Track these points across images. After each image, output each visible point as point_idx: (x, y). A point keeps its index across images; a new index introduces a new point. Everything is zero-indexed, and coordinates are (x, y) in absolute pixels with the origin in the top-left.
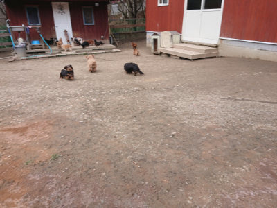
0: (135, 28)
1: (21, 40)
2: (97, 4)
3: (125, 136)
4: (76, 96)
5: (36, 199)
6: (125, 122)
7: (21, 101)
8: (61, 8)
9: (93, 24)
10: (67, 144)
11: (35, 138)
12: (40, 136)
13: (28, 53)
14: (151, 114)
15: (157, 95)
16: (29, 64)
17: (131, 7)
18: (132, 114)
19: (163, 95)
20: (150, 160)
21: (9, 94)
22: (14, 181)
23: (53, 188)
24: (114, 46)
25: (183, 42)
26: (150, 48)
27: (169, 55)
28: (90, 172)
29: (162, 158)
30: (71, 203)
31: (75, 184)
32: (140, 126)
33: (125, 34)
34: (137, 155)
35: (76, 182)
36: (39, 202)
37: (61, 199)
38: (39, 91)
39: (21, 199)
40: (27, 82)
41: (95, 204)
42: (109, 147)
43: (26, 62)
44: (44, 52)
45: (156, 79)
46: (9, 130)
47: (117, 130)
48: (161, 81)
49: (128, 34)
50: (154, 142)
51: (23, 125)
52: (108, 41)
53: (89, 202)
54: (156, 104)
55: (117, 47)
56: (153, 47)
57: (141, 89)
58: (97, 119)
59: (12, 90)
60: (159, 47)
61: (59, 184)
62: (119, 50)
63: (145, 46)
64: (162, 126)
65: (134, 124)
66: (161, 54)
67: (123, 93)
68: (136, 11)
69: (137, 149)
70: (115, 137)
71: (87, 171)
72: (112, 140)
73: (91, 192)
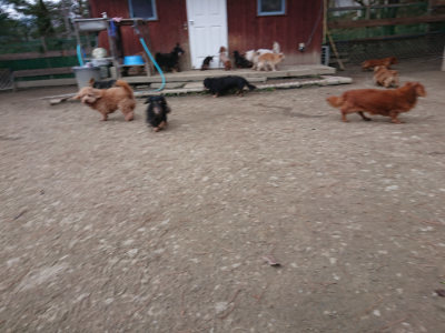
0: (391, 29)
1: (99, 52)
9: (282, 13)
24: (332, 70)
33: (364, 42)
44: (149, 84)
52: (316, 56)
55: (339, 72)
62: (348, 80)
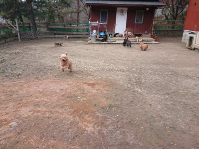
0: (173, 27)
1: (94, 31)
2: (148, 9)
3: (159, 107)
4: (124, 71)
5: (100, 128)
6: (159, 96)
7: (92, 68)
8: (122, 12)
9: (142, 23)
10: (117, 100)
11: (99, 91)
12: (102, 91)
13: (97, 40)
14: (182, 95)
15: (189, 81)
16: (96, 47)
17: (173, 11)
18: (165, 92)
19: (194, 82)
20: (180, 130)
21: (86, 63)
22: (88, 113)
23: (109, 124)
24: (154, 39)
26: (186, 43)
28: (132, 122)
29: (190, 131)
30: (120, 138)
31: (123, 127)
32: (172, 102)
33: (164, 31)
34: (168, 123)
35: (123, 126)
36: (101, 130)
37: (114, 133)
38: (102, 64)
39: (92, 125)
40: (95, 58)
41: (136, 144)
42: (146, 110)
43: (95, 45)
45: (189, 69)
46: (86, 83)
47: (153, 101)
48: (193, 70)
49: (166, 31)
50: (184, 118)
51: (93, 82)
52: (149, 35)
53: (132, 142)
54: (187, 88)
56: (187, 43)
57: (174, 74)
58: (137, 89)
59: (87, 61)
60: (193, 43)
61: (113, 123)
62: (158, 43)
63: (181, 41)
64: (192, 107)
65: (167, 99)
66: (194, 49)
67: (159, 74)
68: (177, 15)
69: (169, 119)
70: (151, 105)
71: (130, 122)
72: (149, 106)
73: (133, 136)
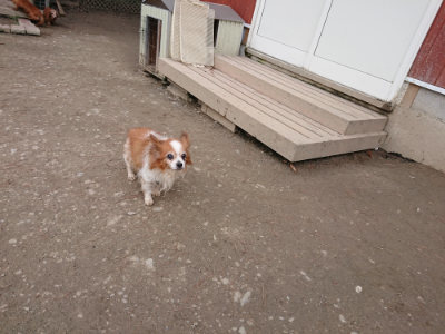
25: (248, 55)
27: (194, 101)
56: (143, 49)
60: (162, 56)
66: (166, 82)
